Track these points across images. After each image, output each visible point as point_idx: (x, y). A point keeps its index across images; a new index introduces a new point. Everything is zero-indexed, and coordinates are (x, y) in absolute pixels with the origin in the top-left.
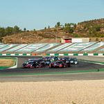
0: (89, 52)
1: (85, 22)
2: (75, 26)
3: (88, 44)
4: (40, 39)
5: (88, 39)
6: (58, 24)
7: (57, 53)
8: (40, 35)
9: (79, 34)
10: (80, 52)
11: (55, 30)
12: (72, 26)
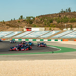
1: (42, 16)
2: (34, 18)
3: (44, 32)
4: (7, 28)
5: (44, 28)
6: (22, 17)
7: (20, 39)
10: (38, 38)
11: (19, 22)
12: (32, 19)
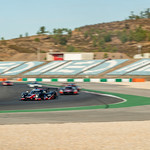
0: (94, 77)
3: (92, 63)
8: (11, 47)
9: (75, 46)
